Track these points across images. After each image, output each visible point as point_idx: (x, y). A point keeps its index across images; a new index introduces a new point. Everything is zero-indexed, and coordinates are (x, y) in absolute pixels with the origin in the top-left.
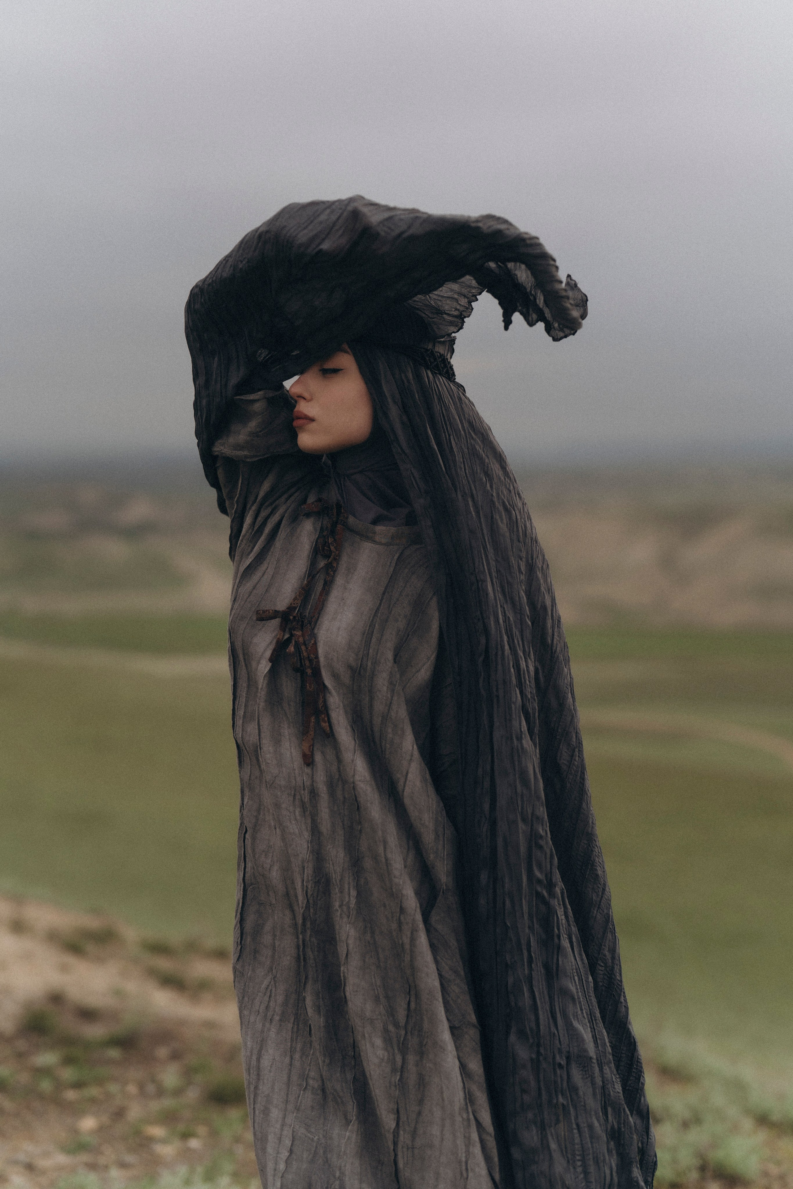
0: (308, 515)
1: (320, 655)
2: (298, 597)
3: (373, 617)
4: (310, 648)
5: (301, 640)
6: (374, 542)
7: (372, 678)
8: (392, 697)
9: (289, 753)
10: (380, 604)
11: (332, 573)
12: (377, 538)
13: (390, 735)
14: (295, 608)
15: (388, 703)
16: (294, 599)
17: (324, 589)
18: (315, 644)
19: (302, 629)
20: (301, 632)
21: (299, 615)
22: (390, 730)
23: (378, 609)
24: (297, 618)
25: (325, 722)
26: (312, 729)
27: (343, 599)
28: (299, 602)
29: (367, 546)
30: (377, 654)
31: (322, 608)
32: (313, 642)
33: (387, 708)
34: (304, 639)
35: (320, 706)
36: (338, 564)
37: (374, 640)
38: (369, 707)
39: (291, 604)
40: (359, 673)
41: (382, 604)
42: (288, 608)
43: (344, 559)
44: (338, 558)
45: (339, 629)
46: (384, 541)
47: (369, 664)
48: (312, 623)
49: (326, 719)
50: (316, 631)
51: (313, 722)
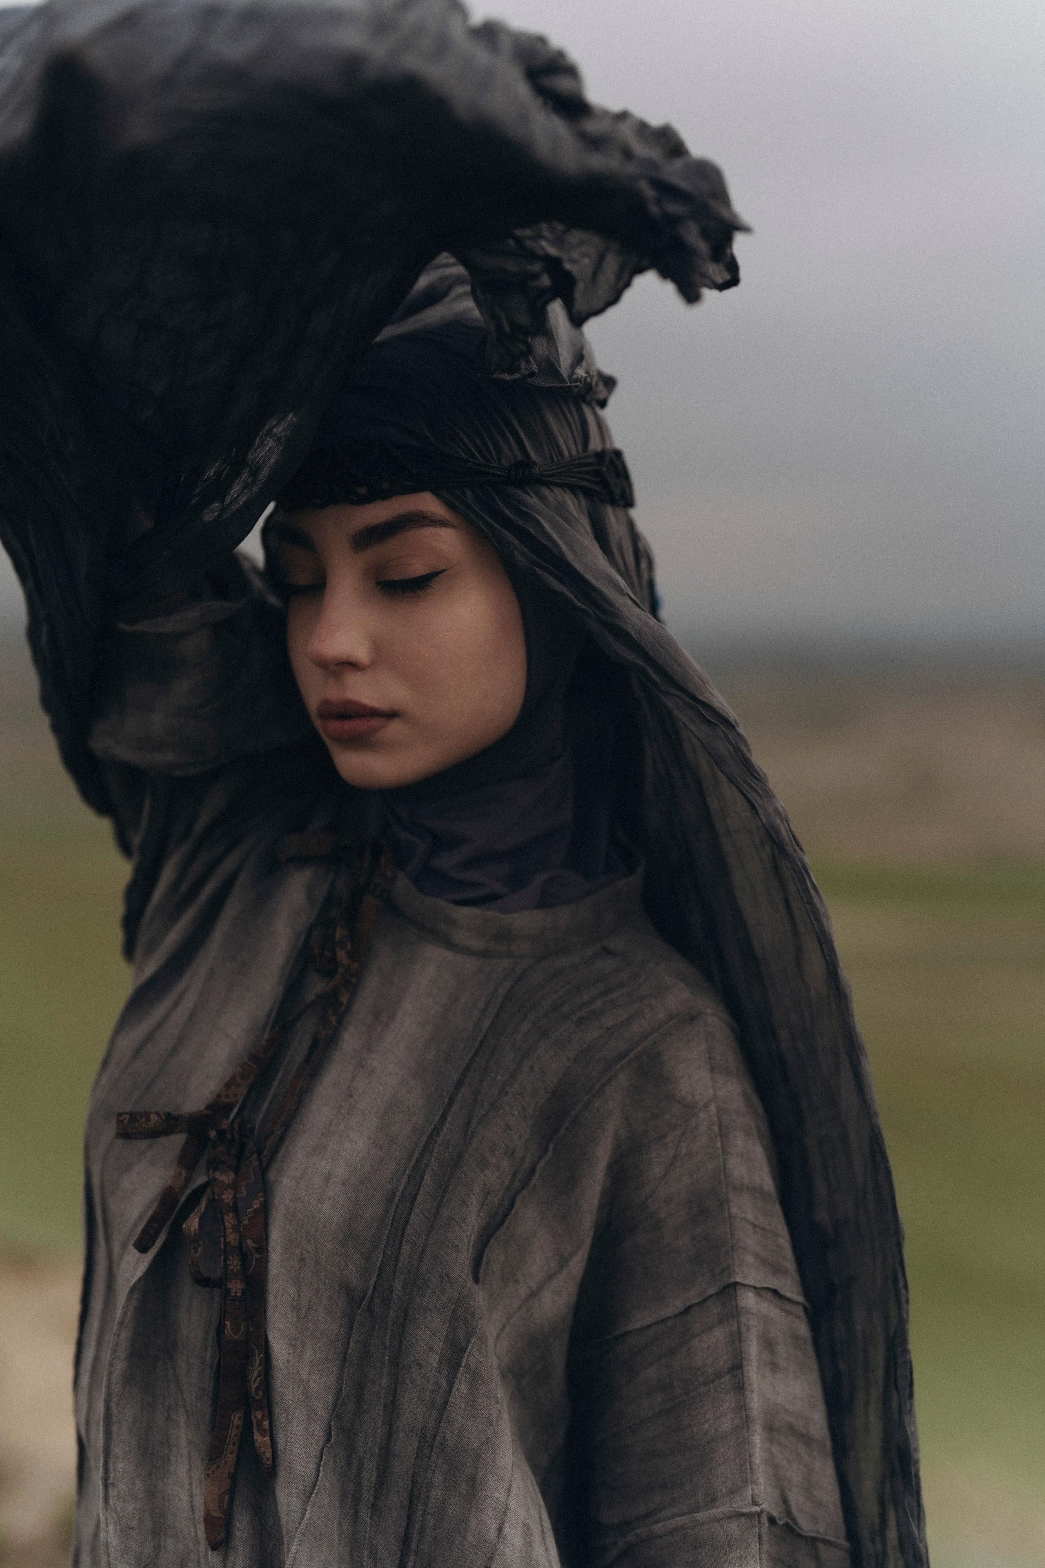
0: (302, 861)
1: (272, 1244)
2: (238, 1079)
3: (422, 1154)
4: (246, 1222)
5: (227, 1197)
6: (450, 945)
7: (403, 1326)
8: (451, 1385)
9: (185, 1498)
10: (443, 1118)
11: (333, 1019)
12: (461, 937)
13: (437, 1494)
14: (231, 1106)
15: (439, 1401)
16: (229, 1084)
17: (307, 1060)
18: (265, 1210)
19: (236, 1170)
20: (232, 1176)
21: (236, 1127)
22: (438, 1478)
23: (437, 1130)
24: (229, 1136)
25: (263, 1433)
26: (231, 1447)
27: (351, 1096)
28: (243, 1091)
29: (435, 953)
30: (421, 1259)
31: (297, 1110)
32: (256, 1207)
33: (434, 1414)
34: (235, 1194)
35: (254, 1386)
36: (353, 995)
37: (416, 1219)
38: (385, 1406)
39: (219, 1096)
40: (370, 1309)
41: (449, 1119)
42: (208, 1107)
43: (372, 983)
44: (354, 980)
45: (328, 1178)
46: (476, 944)
47: (398, 1286)
48: (265, 1152)
49: (266, 1423)
50: (272, 1175)
51: (238, 1427)
